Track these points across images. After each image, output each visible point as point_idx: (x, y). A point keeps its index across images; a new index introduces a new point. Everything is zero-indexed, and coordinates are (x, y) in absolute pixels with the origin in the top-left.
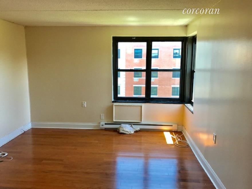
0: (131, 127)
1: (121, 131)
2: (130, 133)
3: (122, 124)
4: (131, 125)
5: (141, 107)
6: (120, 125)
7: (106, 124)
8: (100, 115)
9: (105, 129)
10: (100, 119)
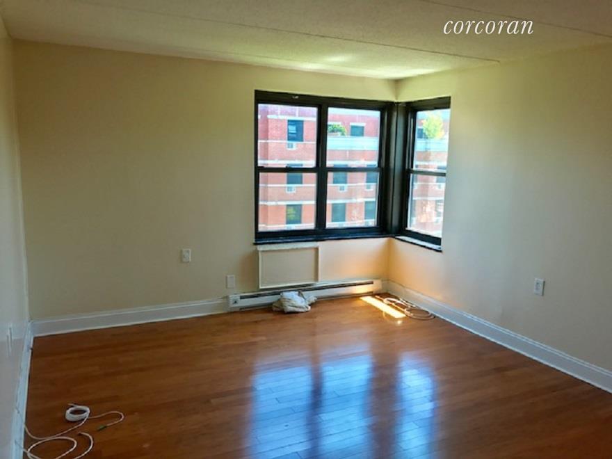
7: (242, 298)
9: (241, 309)
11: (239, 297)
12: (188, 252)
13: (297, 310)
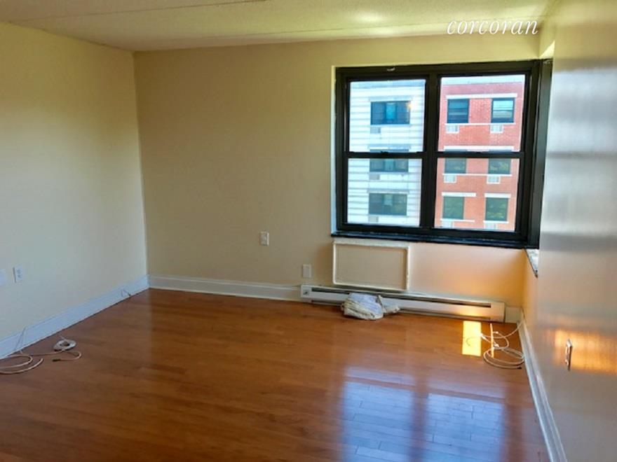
0: (376, 301)
1: (348, 311)
2: (372, 318)
3: (352, 292)
4: (375, 297)
5: (405, 251)
6: (346, 296)
7: (314, 290)
8: (302, 267)
9: (313, 301)
10: (302, 275)
11: (311, 289)
12: (266, 235)
13: (356, 314)
